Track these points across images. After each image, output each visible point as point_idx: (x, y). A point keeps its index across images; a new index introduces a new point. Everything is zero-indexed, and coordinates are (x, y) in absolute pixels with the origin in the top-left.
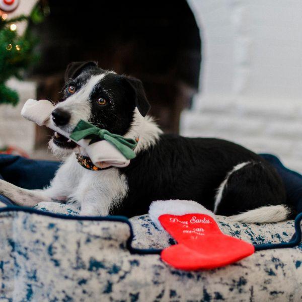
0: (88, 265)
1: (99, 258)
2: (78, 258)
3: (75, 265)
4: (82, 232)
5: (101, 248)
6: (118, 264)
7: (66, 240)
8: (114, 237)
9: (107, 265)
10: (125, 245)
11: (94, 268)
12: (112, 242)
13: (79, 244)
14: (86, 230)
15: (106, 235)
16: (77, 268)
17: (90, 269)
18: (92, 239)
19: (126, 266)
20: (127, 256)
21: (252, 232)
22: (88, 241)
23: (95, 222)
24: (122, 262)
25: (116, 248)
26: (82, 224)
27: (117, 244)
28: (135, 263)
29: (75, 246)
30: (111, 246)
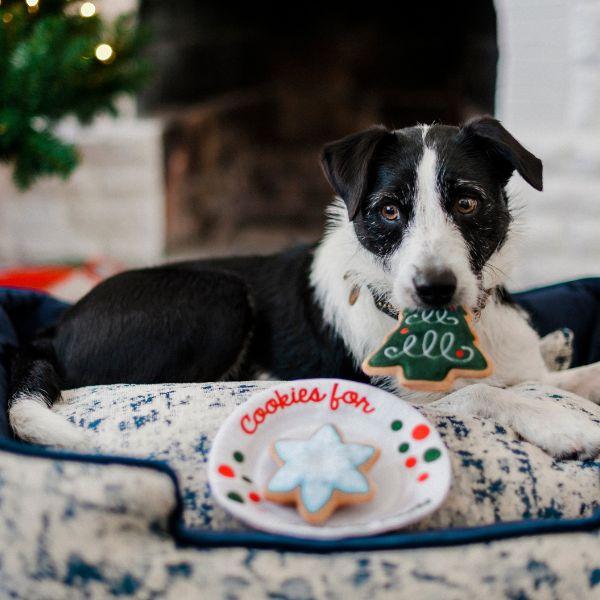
0: (62, 570)
1: (91, 556)
2: (43, 554)
3: (33, 569)
4: (56, 491)
5: (101, 533)
6: (137, 573)
7: (17, 510)
8: (133, 507)
9: (109, 573)
10: (164, 525)
11: (78, 580)
12: (128, 519)
13: (46, 520)
14: (66, 487)
15: (113, 504)
16: (37, 577)
17: (68, 581)
18: (79, 510)
19: (156, 578)
20: (164, 552)
21: (534, 492)
22: (69, 513)
23: (93, 468)
24: (147, 568)
25: (138, 531)
26: (60, 471)
27: (143, 524)
28: (183, 570)
29: (37, 526)
30: (126, 528)
